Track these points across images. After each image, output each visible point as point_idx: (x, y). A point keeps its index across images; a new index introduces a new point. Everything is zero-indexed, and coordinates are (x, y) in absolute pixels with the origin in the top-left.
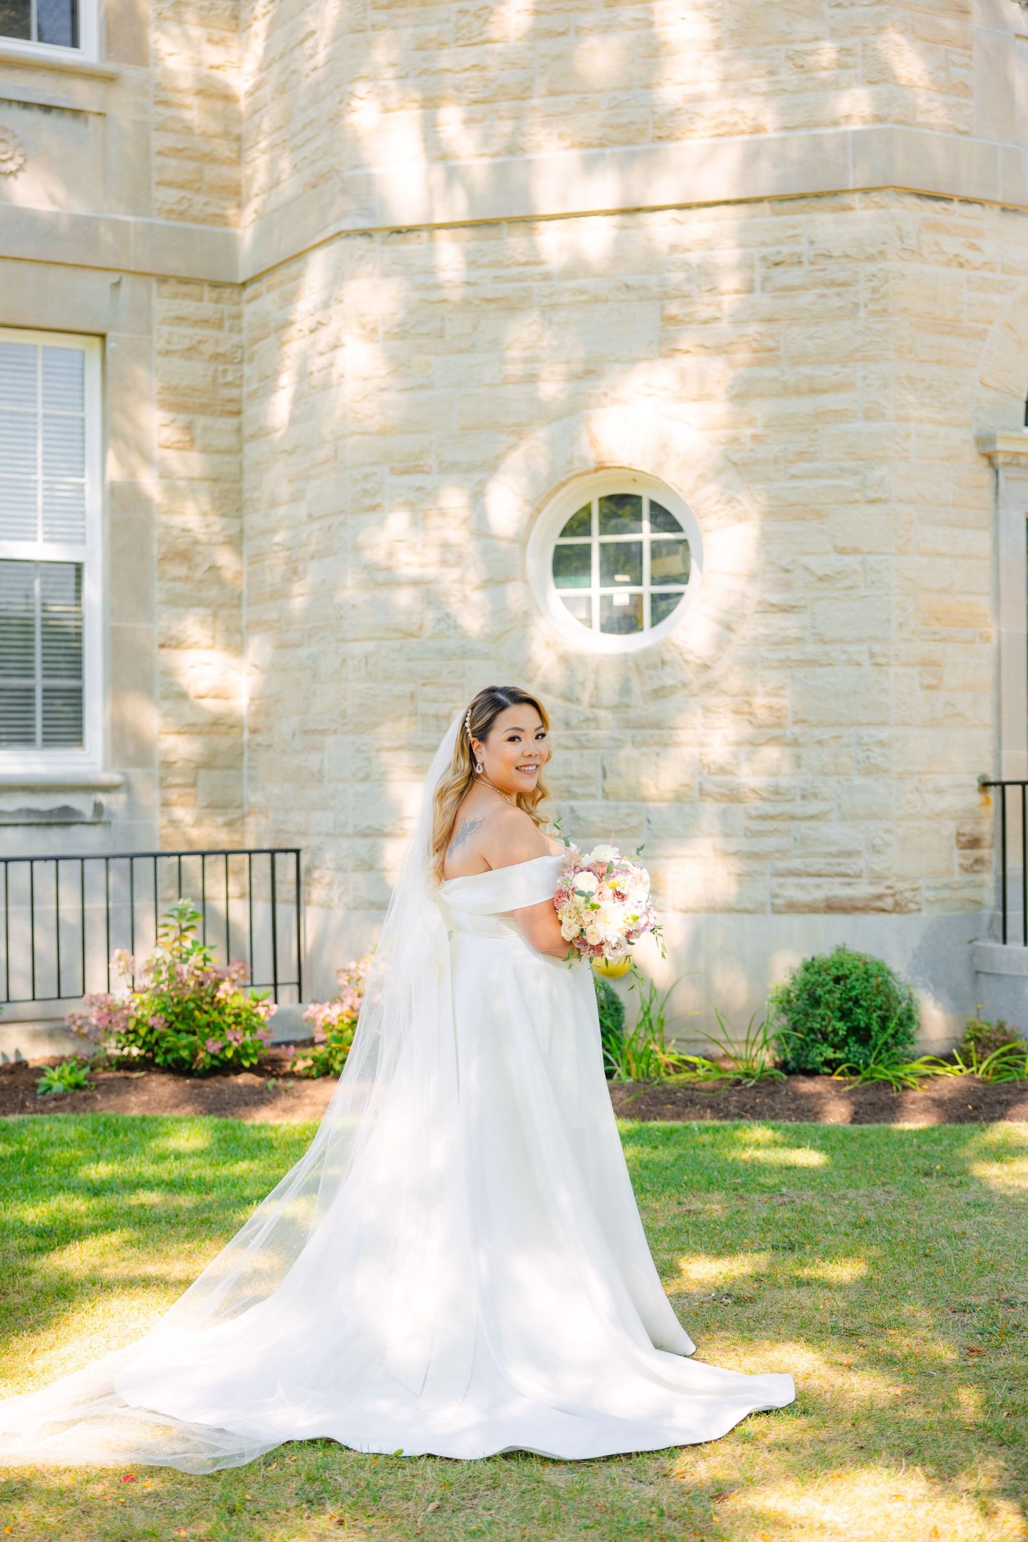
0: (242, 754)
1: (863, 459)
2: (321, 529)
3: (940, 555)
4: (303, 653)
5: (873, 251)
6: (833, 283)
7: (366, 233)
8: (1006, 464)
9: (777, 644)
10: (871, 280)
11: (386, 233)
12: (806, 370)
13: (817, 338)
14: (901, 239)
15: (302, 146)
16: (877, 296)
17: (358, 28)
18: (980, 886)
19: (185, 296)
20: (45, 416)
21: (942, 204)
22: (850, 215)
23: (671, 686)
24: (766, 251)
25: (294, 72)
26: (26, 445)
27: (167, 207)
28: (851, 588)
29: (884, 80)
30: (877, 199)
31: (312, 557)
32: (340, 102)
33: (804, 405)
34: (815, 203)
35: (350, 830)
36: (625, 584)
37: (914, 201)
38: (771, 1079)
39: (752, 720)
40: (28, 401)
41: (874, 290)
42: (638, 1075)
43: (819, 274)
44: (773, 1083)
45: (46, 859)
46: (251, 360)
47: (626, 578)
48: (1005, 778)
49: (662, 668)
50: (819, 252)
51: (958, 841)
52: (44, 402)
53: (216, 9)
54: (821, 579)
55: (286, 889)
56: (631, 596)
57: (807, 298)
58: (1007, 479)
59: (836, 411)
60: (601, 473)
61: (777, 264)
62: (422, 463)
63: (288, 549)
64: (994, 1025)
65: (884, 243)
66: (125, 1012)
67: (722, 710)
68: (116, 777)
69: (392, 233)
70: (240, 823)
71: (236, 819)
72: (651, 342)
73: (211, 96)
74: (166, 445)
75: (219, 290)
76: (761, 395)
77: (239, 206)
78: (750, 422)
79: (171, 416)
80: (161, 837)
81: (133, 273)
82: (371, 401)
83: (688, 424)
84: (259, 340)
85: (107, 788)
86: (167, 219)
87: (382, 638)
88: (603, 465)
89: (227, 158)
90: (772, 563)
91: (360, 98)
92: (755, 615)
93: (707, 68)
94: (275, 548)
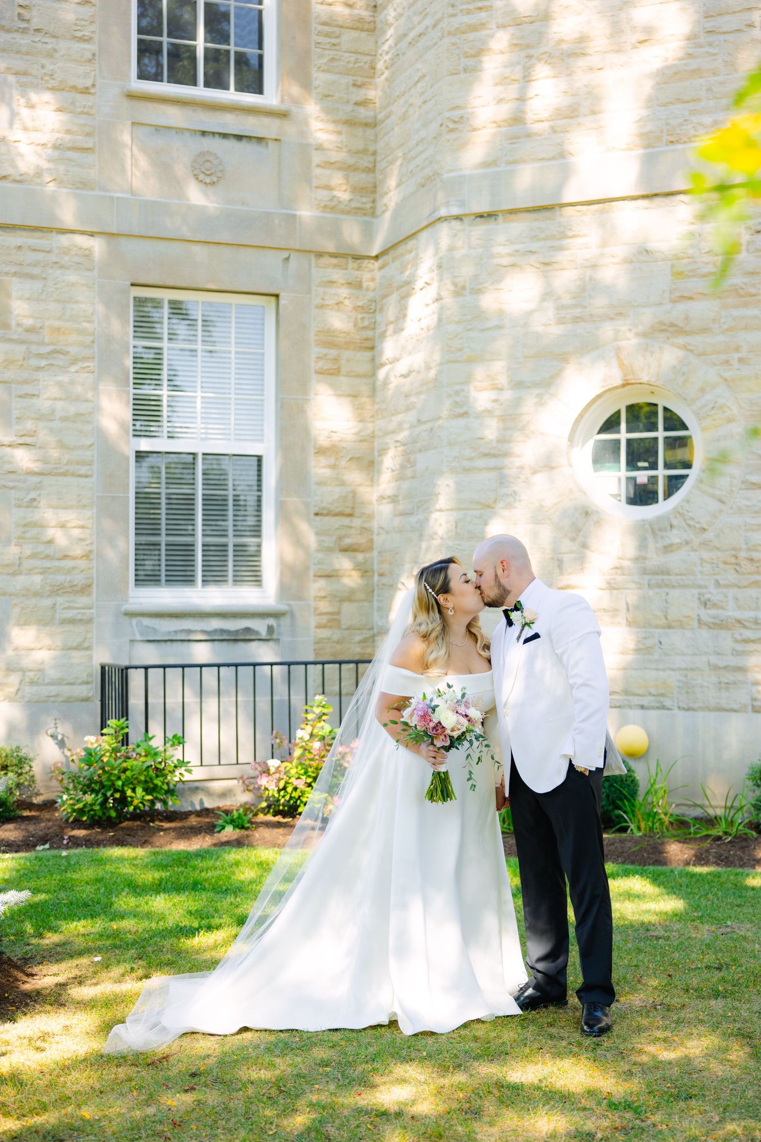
0: (373, 591)
2: (426, 431)
4: (413, 519)
7: (458, 218)
9: (756, 512)
11: (473, 217)
15: (416, 157)
17: (456, 72)
19: (335, 266)
20: (236, 353)
23: (677, 544)
24: (751, 223)
25: (411, 105)
26: (224, 373)
27: (323, 204)
31: (420, 451)
32: (441, 125)
36: (645, 469)
38: (744, 836)
39: (738, 568)
40: (225, 342)
42: (645, 830)
44: (746, 840)
45: (228, 665)
46: (381, 310)
47: (646, 464)
49: (671, 531)
52: (236, 343)
53: (360, 62)
56: (649, 477)
60: (625, 388)
61: (758, 232)
62: (497, 382)
63: (404, 445)
66: (278, 775)
67: (715, 561)
68: (283, 607)
69: (476, 217)
70: (371, 640)
71: (367, 638)
72: (664, 292)
73: (355, 124)
74: (320, 372)
75: (359, 261)
76: (746, 328)
77: (374, 201)
78: (737, 349)
79: (324, 351)
80: (315, 650)
81: (298, 251)
82: (461, 338)
83: (691, 351)
84: (385, 296)
85: (276, 615)
86: (323, 212)
87: (468, 509)
88: (628, 382)
89: (366, 168)
90: (753, 453)
91: (455, 122)
92: (740, 492)
93: (707, 90)
94: (396, 444)
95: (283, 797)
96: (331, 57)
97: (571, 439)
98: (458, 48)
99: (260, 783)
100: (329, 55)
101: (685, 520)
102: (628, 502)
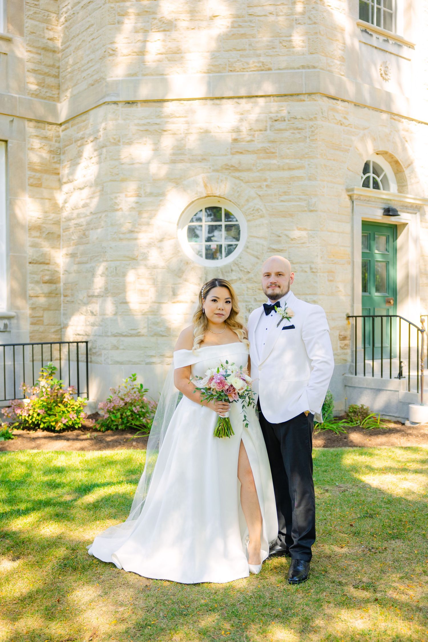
0: (61, 305)
1: (308, 195)
2: (96, 218)
3: (334, 232)
4: (88, 266)
5: (312, 117)
7: (115, 103)
8: (357, 199)
10: (311, 128)
11: (124, 103)
12: (287, 161)
13: (291, 149)
14: (322, 113)
15: (87, 70)
16: (313, 134)
17: (112, 24)
18: (346, 354)
19: (38, 127)
21: (335, 101)
22: (304, 103)
23: (235, 279)
24: (272, 115)
25: (83, 41)
27: (31, 92)
28: (303, 243)
29: (316, 53)
30: (314, 97)
31: (92, 229)
32: (105, 52)
33: (286, 174)
34: (290, 98)
35: (109, 334)
36: (216, 240)
37: (326, 99)
41: (312, 132)
43: (292, 125)
46: (64, 153)
48: (355, 315)
49: (232, 273)
50: (292, 117)
51: (340, 338)
54: (292, 240)
55: (82, 357)
56: (217, 245)
57: (287, 134)
58: (356, 205)
59: (298, 177)
60: (206, 198)
61: (276, 121)
62: (138, 193)
63: (81, 226)
64: (361, 406)
65: (316, 114)
66: (28, 407)
67: (254, 289)
68: (13, 313)
69: (126, 103)
70: (60, 331)
71: (59, 330)
72: (227, 149)
73: (48, 50)
74: (31, 185)
75: (51, 126)
76: (270, 170)
77: (59, 94)
78: (265, 180)
79: (33, 174)
80: (30, 337)
81: (18, 117)
82: (118, 168)
83: (242, 180)
84: (68, 146)
85: (9, 318)
86: (31, 97)
87: (122, 260)
88: (209, 195)
89: (54, 75)
90: (273, 233)
91: (113, 50)
92: (267, 253)
93: (249, 45)
94: (75, 226)
95: (31, 419)
96: (34, 11)
97: (178, 225)
98: (114, 10)
99: (16, 412)
100: (33, 10)
101: (239, 267)
102: (207, 257)
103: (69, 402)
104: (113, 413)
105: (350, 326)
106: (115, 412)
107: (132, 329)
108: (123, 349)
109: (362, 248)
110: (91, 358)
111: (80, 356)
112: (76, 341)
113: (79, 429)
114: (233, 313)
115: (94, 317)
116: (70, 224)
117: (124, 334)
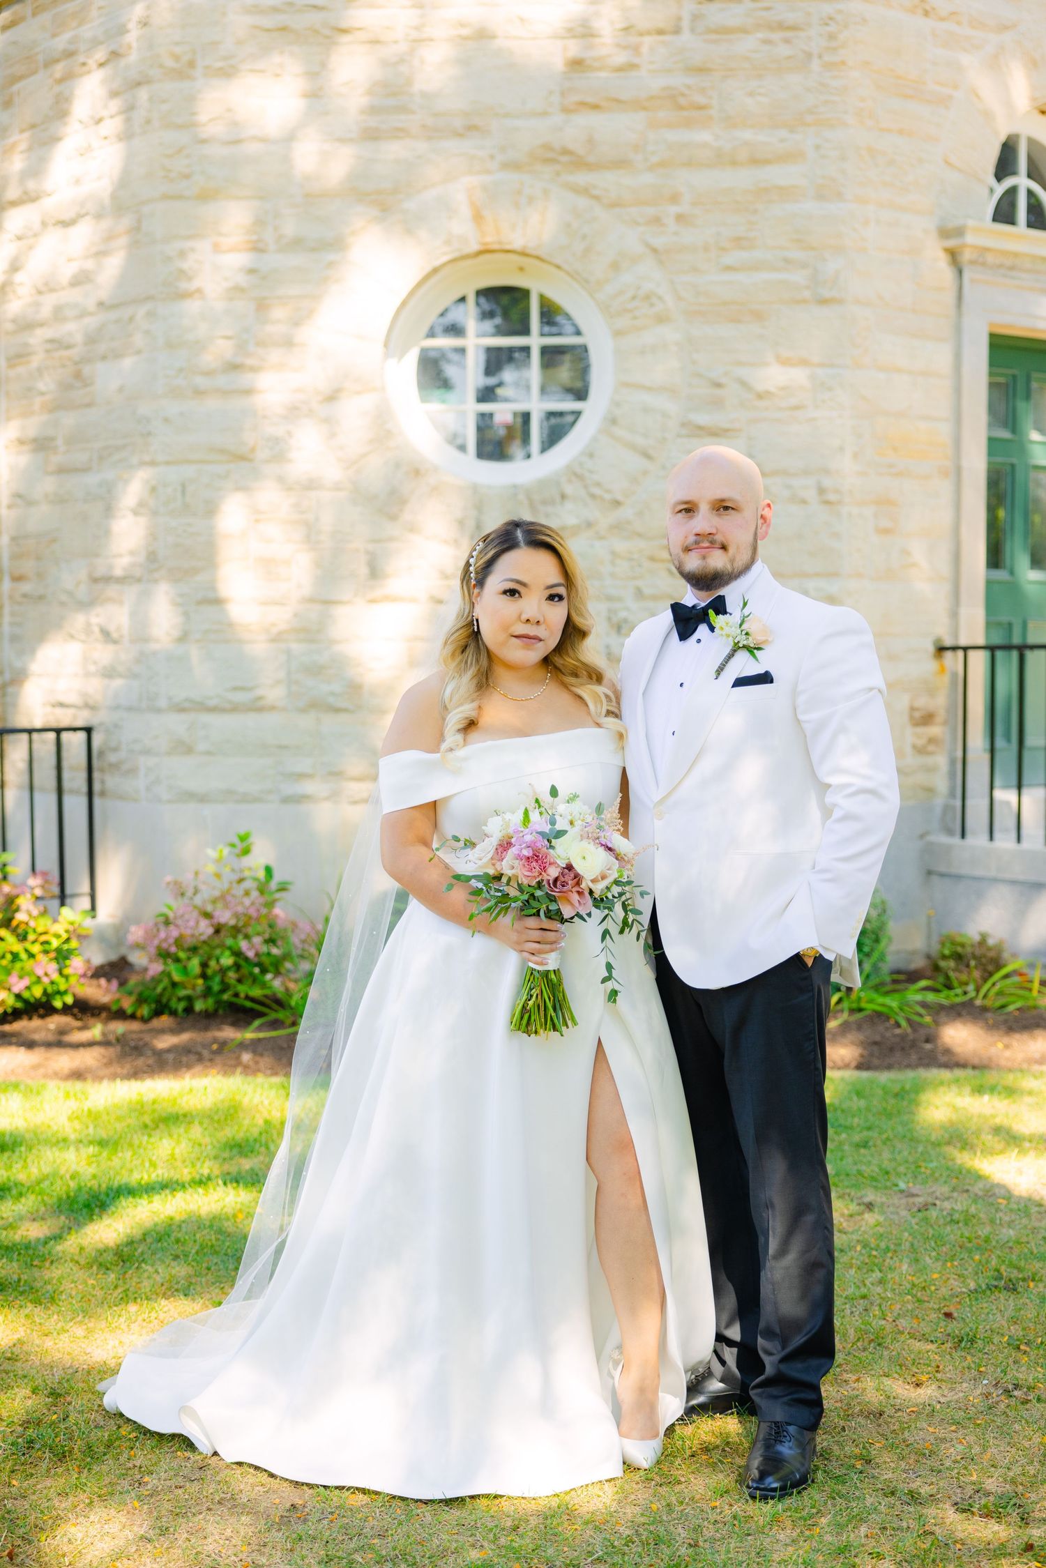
0: (3, 607)
1: (813, 249)
2: (116, 322)
3: (898, 370)
4: (91, 479)
6: (781, 26)
8: (972, 262)
10: (827, 24)
12: (747, 135)
13: (760, 94)
16: (834, 44)
18: (930, 770)
23: (573, 526)
31: (104, 358)
33: (743, 178)
35: (163, 703)
36: (508, 399)
41: (831, 37)
46: (9, 104)
47: (510, 392)
48: (963, 642)
49: (562, 503)
51: (911, 717)
54: (760, 396)
55: (75, 779)
56: (515, 414)
57: (747, 45)
58: (971, 280)
59: (781, 188)
60: (480, 258)
62: (253, 238)
63: (69, 347)
64: (977, 938)
67: (635, 556)
72: (550, 93)
76: (688, 164)
78: (675, 198)
82: (188, 156)
83: (597, 198)
84: (21, 78)
87: (204, 462)
88: (489, 247)
90: (699, 375)
92: (679, 440)
94: (49, 346)
97: (386, 345)
101: (586, 487)
102: (481, 455)
103: (32, 924)
104: (177, 960)
105: (946, 679)
106: (182, 955)
107: (235, 689)
108: (208, 753)
109: (990, 425)
110: (103, 782)
111: (66, 775)
112: (54, 725)
113: (66, 1009)
114: (572, 632)
115: (111, 647)
116: (32, 341)
117: (212, 703)
